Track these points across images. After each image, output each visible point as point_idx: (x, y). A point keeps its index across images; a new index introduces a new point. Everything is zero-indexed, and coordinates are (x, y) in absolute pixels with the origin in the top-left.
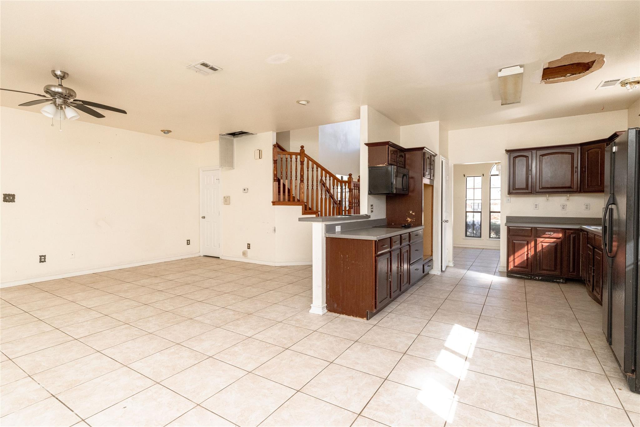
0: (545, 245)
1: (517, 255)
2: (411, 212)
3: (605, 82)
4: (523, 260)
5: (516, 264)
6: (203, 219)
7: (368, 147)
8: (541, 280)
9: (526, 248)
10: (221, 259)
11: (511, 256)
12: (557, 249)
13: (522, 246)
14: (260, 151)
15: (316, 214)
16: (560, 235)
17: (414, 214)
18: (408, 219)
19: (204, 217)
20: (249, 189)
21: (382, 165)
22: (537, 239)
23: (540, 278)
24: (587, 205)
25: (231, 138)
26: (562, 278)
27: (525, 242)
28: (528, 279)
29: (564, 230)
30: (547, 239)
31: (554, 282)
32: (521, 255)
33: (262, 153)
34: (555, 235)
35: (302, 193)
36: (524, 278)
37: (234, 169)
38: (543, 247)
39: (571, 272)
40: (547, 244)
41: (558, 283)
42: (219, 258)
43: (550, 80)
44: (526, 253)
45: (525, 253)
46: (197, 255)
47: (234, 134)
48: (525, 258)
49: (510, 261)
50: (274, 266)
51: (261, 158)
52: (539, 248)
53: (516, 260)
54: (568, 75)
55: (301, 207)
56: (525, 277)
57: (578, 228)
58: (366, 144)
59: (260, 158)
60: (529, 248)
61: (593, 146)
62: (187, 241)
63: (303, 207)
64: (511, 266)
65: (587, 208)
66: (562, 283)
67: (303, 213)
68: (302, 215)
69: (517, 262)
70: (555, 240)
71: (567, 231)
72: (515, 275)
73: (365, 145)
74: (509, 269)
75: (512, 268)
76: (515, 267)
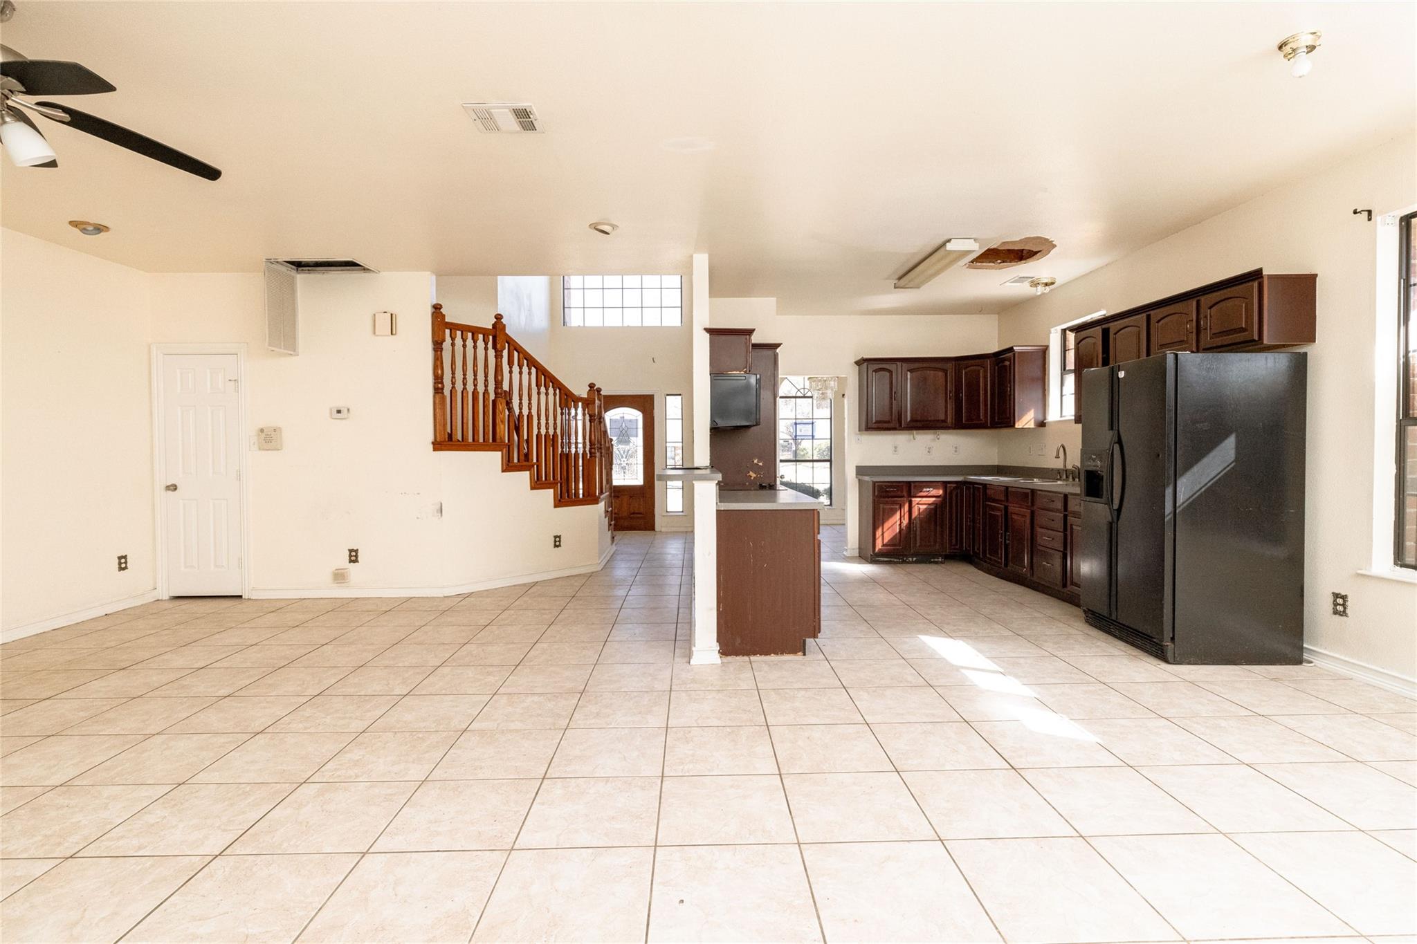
0: (923, 507)
1: (887, 525)
2: (756, 461)
3: (1021, 278)
4: (894, 534)
5: (885, 541)
6: (170, 492)
7: (710, 335)
8: (917, 562)
9: (898, 513)
10: (249, 599)
11: (878, 528)
12: (935, 513)
13: (893, 512)
14: (394, 316)
15: (529, 470)
16: (941, 492)
17: (761, 464)
18: (751, 473)
19: (173, 488)
20: (351, 410)
21: (738, 372)
22: (913, 499)
23: (914, 559)
24: (956, 448)
25: (291, 272)
26: (941, 555)
27: (898, 507)
28: (899, 563)
29: (945, 484)
30: (924, 499)
31: (931, 562)
32: (892, 526)
33: (398, 320)
34: (934, 492)
35: (501, 423)
36: (894, 562)
37: (298, 355)
38: (921, 511)
39: (954, 545)
40: (925, 507)
41: (936, 563)
42: (241, 597)
43: (977, 264)
44: (898, 523)
45: (896, 522)
46: (148, 599)
47: (298, 265)
48: (898, 531)
49: (877, 536)
50: (442, 596)
51: (395, 334)
52: (915, 513)
53: (885, 535)
54: (999, 261)
55: (499, 454)
56: (895, 560)
57: (960, 480)
58: (709, 330)
59: (394, 332)
60: (902, 514)
61: (972, 362)
62: (117, 561)
63: (504, 454)
64: (879, 545)
65: (956, 451)
66: (942, 563)
67: (504, 468)
68: (503, 471)
69: (887, 537)
70: (934, 499)
71: (948, 485)
72: (882, 559)
73: (704, 332)
74: (877, 550)
75: (880, 547)
76: (883, 545)
